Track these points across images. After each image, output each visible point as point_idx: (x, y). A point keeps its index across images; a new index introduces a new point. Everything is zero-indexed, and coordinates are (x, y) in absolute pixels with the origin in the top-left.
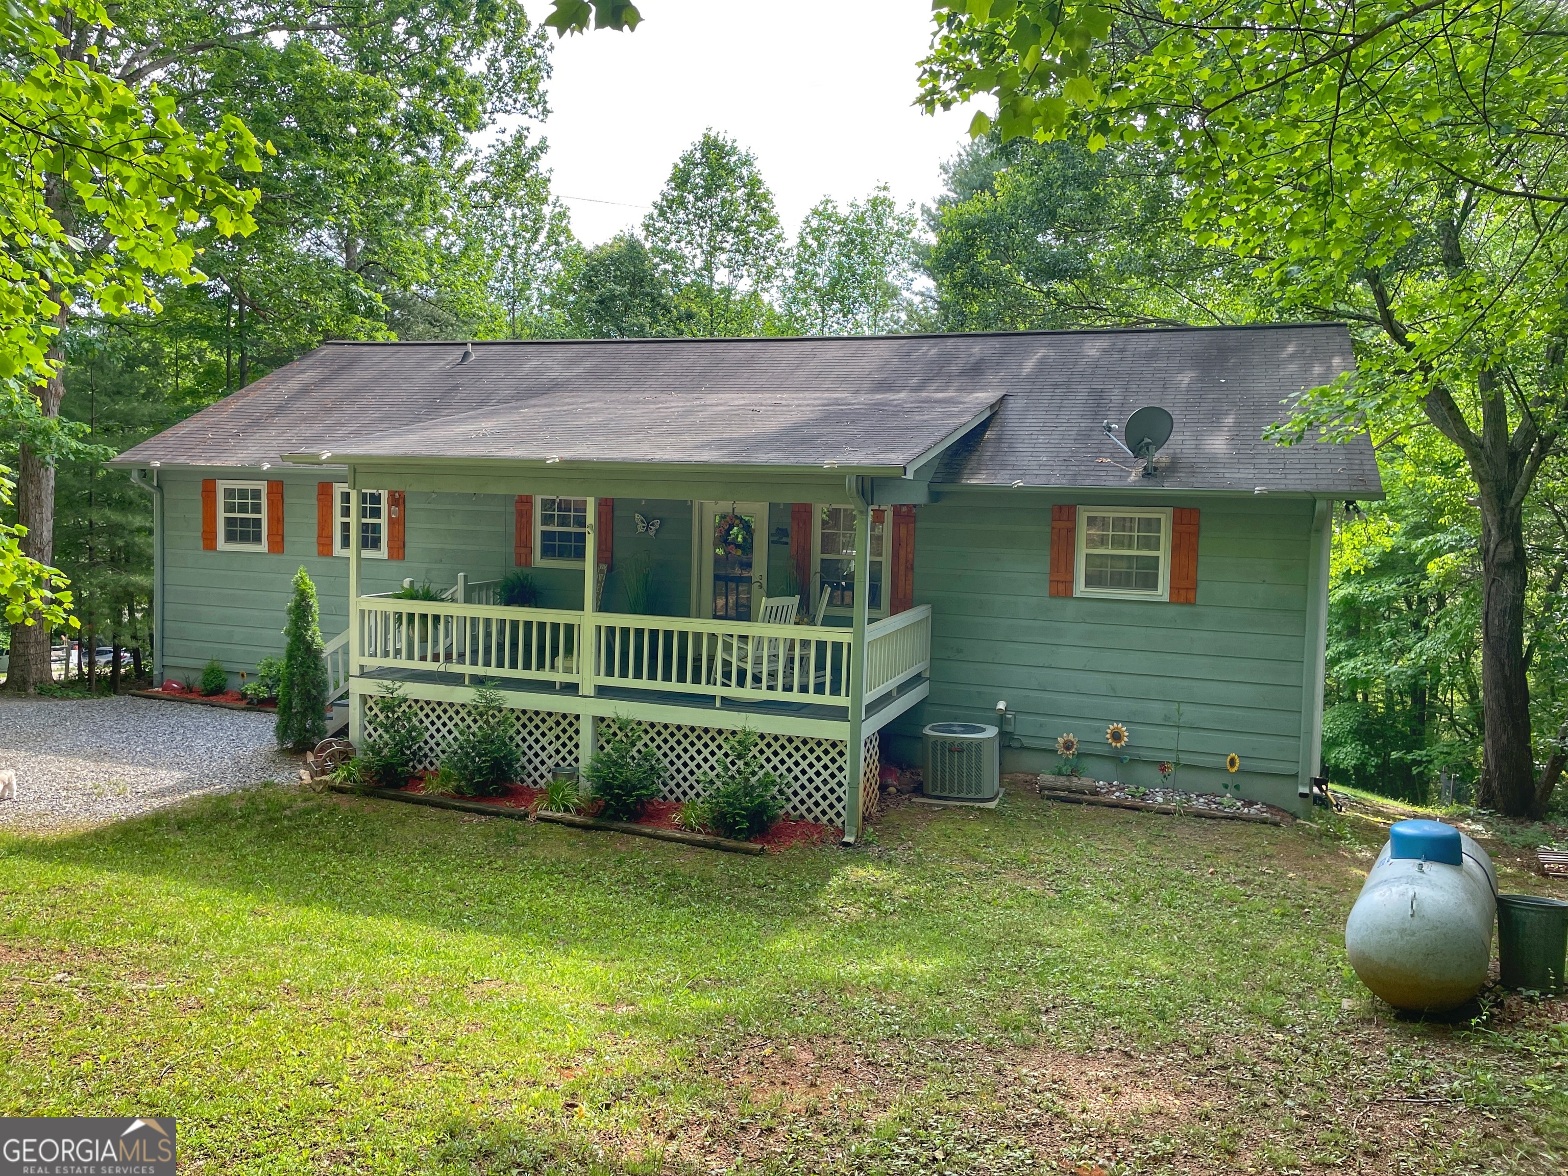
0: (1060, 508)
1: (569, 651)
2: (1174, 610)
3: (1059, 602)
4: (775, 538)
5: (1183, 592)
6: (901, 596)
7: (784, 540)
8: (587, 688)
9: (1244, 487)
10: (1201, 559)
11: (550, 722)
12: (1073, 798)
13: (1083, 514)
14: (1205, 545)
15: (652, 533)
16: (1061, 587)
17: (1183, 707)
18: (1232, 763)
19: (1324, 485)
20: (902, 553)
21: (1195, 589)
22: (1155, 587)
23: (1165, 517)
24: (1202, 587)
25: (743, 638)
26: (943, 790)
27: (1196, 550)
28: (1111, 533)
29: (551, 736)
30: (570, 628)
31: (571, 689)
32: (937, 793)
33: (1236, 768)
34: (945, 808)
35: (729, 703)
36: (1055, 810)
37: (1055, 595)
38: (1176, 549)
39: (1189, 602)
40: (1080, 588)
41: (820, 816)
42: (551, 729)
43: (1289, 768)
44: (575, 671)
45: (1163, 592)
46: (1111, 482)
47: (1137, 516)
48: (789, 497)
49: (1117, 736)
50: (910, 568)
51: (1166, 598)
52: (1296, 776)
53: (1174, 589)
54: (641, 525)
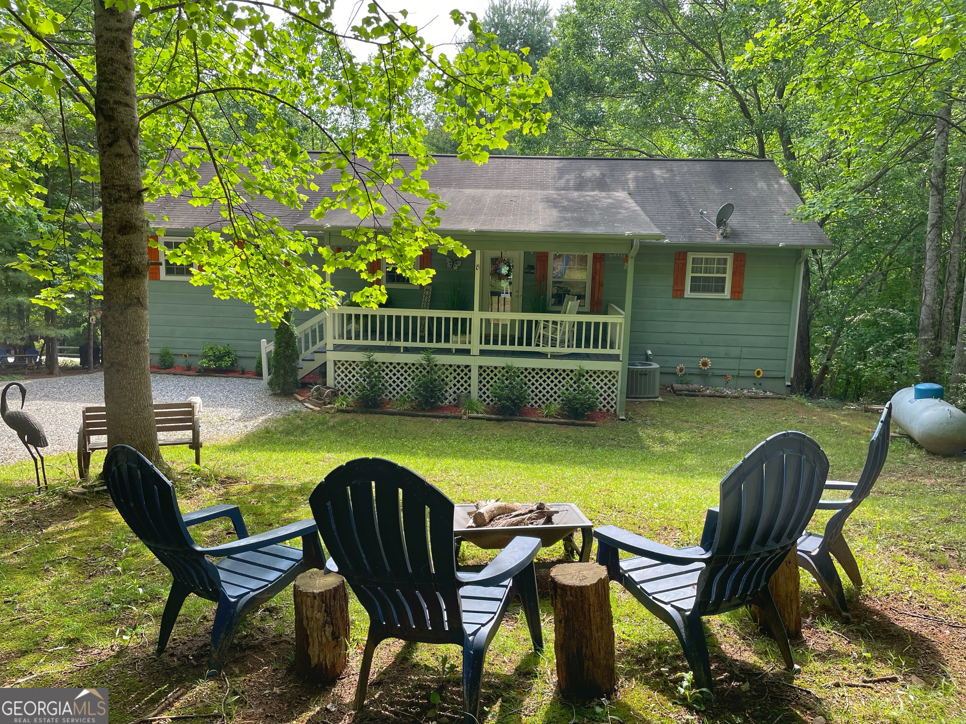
0: (679, 253)
1: (464, 332)
2: (733, 302)
3: (676, 300)
4: (527, 271)
5: (737, 294)
6: (596, 299)
7: (532, 271)
8: (475, 350)
9: (773, 243)
10: (745, 278)
11: (451, 370)
12: (693, 394)
13: (690, 257)
14: (747, 271)
15: (455, 268)
16: (679, 292)
17: (744, 349)
18: (758, 373)
19: (806, 242)
20: (597, 278)
21: (742, 292)
22: (723, 291)
23: (730, 258)
24: (745, 291)
25: (555, 323)
26: (632, 394)
27: (743, 274)
28: (703, 266)
29: (451, 377)
30: (464, 320)
31: (467, 352)
32: (633, 396)
33: (760, 376)
34: (640, 402)
35: (555, 356)
36: (687, 400)
37: (675, 296)
38: (734, 274)
39: (739, 299)
40: (688, 293)
41: (610, 408)
42: (451, 374)
43: (781, 374)
44: (467, 342)
45: (727, 294)
46: (709, 241)
47: (716, 257)
48: (533, 249)
49: (705, 364)
50: (601, 285)
51: (729, 297)
52: (784, 378)
53: (733, 292)
54: (449, 264)
